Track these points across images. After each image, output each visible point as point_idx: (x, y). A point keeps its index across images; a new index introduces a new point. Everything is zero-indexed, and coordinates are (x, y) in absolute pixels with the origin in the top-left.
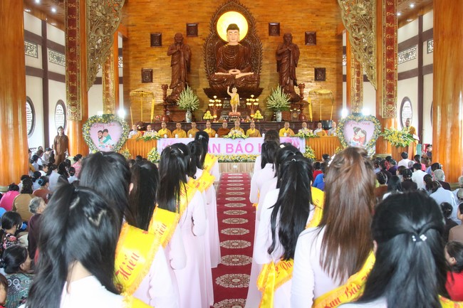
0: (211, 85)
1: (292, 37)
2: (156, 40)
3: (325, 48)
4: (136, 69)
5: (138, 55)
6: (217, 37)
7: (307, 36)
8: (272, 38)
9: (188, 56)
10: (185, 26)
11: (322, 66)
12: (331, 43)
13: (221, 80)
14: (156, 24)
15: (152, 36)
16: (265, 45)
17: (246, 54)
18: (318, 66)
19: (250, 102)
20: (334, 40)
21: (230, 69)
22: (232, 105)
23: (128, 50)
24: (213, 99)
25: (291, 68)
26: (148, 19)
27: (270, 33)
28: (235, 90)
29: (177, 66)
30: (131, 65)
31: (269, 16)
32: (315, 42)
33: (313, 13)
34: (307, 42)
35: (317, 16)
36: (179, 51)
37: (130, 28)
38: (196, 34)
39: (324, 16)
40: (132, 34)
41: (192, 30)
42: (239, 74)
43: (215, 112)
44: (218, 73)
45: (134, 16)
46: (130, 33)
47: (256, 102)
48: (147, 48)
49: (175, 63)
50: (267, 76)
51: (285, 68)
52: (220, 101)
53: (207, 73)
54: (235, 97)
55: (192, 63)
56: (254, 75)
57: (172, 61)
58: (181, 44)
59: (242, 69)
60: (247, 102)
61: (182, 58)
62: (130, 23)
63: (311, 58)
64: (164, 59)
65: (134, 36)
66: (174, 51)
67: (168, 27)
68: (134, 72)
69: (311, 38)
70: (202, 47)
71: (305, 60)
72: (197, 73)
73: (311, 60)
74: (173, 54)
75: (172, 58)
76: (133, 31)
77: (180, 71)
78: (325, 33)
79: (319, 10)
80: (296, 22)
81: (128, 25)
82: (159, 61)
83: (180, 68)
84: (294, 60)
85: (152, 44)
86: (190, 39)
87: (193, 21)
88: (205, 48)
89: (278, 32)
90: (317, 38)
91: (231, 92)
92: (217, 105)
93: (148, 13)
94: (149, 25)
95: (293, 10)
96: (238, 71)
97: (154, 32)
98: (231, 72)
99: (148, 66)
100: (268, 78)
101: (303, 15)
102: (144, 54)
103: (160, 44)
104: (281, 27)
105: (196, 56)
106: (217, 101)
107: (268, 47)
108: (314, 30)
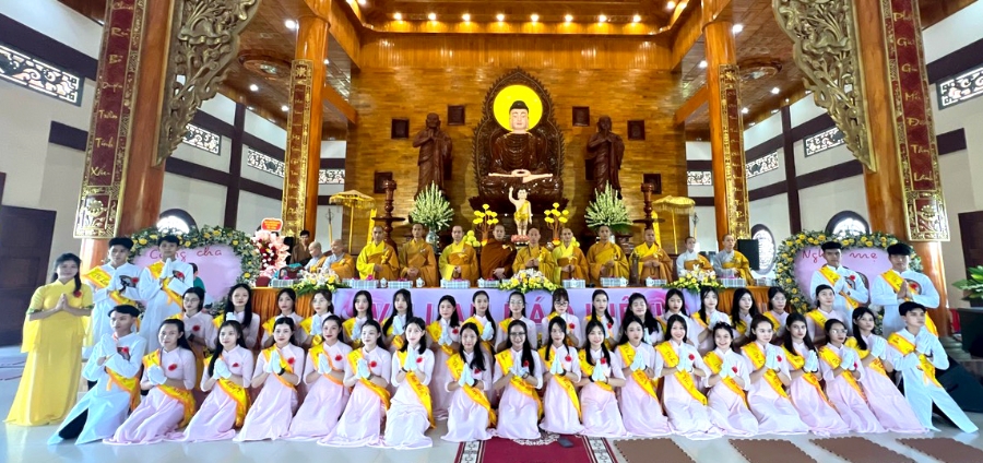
0: (481, 192)
1: (610, 123)
2: (400, 128)
3: (658, 144)
4: (368, 172)
5: (371, 151)
6: (494, 123)
7: (631, 124)
8: (578, 129)
9: (446, 148)
10: (446, 110)
11: (655, 172)
12: (667, 137)
13: (499, 185)
14: (401, 104)
15: (395, 123)
16: (567, 140)
17: (539, 148)
18: (648, 171)
19: (551, 216)
20: (672, 132)
21: (514, 169)
22: (518, 222)
23: (356, 143)
24: (483, 211)
25: (612, 171)
26: (391, 97)
27: (575, 121)
28: (523, 194)
29: (428, 163)
30: (360, 165)
31: (573, 97)
32: (642, 136)
33: (637, 93)
34: (631, 136)
35: (645, 97)
36: (431, 140)
37: (361, 110)
38: (462, 121)
39: (655, 98)
40: (363, 119)
41: (456, 115)
42: (528, 177)
43: (485, 235)
44: (494, 174)
45: (369, 93)
46: (361, 117)
47: (562, 215)
48: (387, 141)
49: (425, 158)
50: (570, 185)
51: (602, 169)
52: (494, 214)
53: (477, 177)
54: (523, 207)
55: (455, 165)
56: (554, 178)
57: (421, 156)
58: (435, 129)
59: (533, 170)
60: (545, 216)
61: (437, 152)
62: (362, 102)
63: (637, 158)
64: (411, 157)
65: (366, 123)
66: (424, 140)
67: (419, 109)
68: (363, 177)
69: (637, 129)
70: (471, 140)
71: (629, 163)
72: (463, 180)
73: (637, 162)
74: (423, 145)
75: (421, 151)
76: (364, 115)
77: (432, 172)
78: (657, 122)
79: (647, 89)
80: (615, 106)
81: (358, 106)
82: (404, 161)
83: (433, 168)
84: (616, 157)
85: (395, 135)
86: (453, 128)
87: (458, 102)
88: (475, 139)
89: (587, 120)
90: (647, 130)
91: (515, 196)
92: (490, 222)
93: (393, 90)
94: (390, 107)
95: (609, 89)
96: (527, 172)
97: (398, 117)
98: (515, 174)
99: (384, 167)
100: (573, 188)
101: (624, 96)
102: (380, 150)
103: (406, 135)
104: (591, 113)
105: (461, 154)
106: (489, 213)
107: (571, 143)
108: (641, 118)
